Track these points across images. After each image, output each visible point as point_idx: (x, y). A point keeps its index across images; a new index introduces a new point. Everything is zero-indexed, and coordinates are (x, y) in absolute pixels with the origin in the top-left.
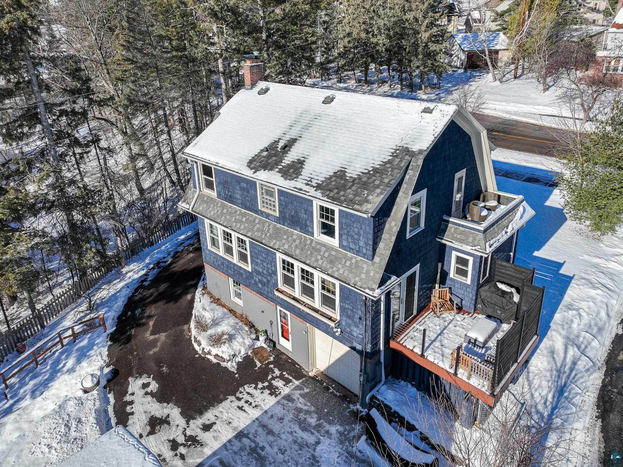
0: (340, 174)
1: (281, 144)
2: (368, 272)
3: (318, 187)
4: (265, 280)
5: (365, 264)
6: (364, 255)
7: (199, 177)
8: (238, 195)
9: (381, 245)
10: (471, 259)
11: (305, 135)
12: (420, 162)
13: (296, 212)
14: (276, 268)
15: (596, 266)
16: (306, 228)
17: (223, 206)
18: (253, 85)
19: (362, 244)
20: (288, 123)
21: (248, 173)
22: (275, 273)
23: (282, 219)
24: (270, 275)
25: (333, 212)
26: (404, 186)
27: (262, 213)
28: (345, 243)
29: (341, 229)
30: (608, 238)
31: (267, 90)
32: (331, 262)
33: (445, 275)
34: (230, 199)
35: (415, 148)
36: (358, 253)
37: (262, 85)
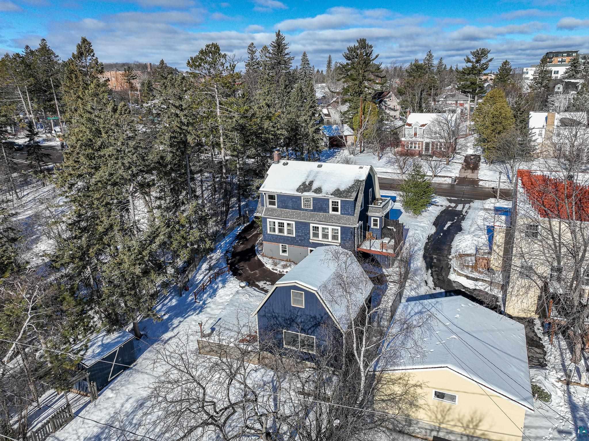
0: (338, 190)
1: (307, 183)
2: (353, 220)
3: (332, 194)
4: (303, 238)
5: (351, 217)
6: (351, 215)
7: (267, 200)
8: (290, 205)
9: (356, 211)
10: (378, 219)
11: (316, 179)
12: (364, 183)
13: (321, 205)
14: (310, 231)
15: (417, 225)
16: (326, 211)
17: (281, 211)
18: (278, 162)
19: (350, 211)
20: (306, 175)
21: (299, 194)
22: (309, 233)
23: (314, 210)
24: (306, 235)
25: (338, 202)
26: (360, 191)
27: (303, 210)
28: (343, 212)
29: (341, 207)
30: (419, 217)
31: (287, 164)
32: (339, 220)
33: (369, 227)
34: (286, 207)
35: (361, 179)
36: (348, 215)
37: (282, 161)
